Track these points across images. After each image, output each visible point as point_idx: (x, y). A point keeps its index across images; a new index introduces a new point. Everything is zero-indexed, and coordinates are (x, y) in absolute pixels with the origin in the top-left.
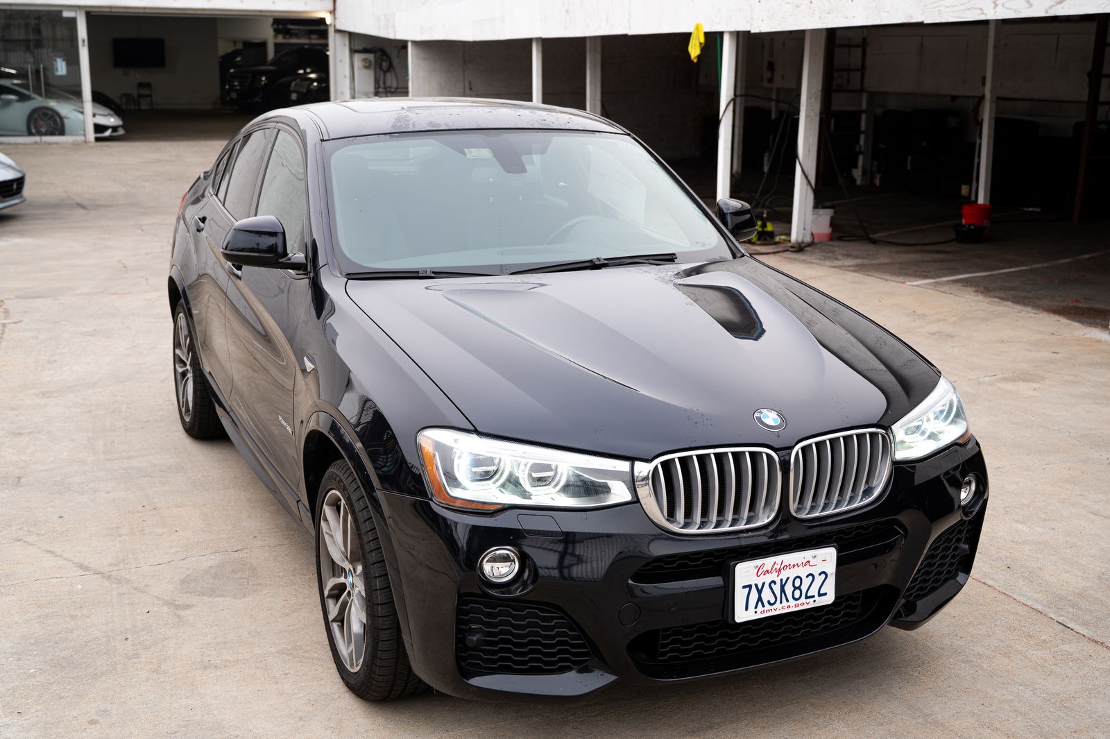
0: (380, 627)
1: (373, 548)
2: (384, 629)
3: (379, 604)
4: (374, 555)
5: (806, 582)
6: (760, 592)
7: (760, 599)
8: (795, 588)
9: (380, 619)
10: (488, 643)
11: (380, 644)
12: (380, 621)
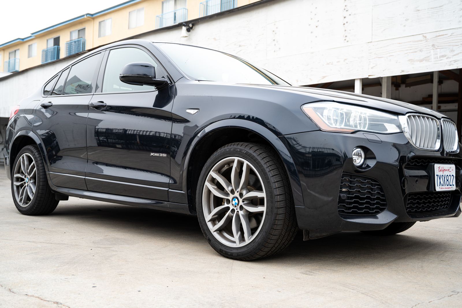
0: (279, 207)
1: (271, 169)
2: (281, 208)
3: (278, 195)
4: (272, 172)
5: (450, 177)
6: (440, 179)
7: (440, 182)
8: (447, 180)
9: (279, 202)
10: (349, 198)
11: (278, 216)
12: (278, 204)
